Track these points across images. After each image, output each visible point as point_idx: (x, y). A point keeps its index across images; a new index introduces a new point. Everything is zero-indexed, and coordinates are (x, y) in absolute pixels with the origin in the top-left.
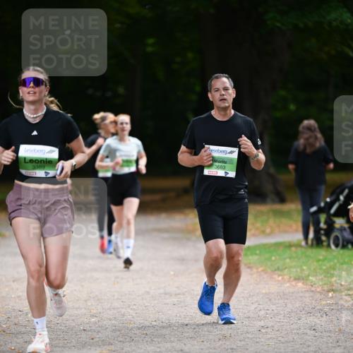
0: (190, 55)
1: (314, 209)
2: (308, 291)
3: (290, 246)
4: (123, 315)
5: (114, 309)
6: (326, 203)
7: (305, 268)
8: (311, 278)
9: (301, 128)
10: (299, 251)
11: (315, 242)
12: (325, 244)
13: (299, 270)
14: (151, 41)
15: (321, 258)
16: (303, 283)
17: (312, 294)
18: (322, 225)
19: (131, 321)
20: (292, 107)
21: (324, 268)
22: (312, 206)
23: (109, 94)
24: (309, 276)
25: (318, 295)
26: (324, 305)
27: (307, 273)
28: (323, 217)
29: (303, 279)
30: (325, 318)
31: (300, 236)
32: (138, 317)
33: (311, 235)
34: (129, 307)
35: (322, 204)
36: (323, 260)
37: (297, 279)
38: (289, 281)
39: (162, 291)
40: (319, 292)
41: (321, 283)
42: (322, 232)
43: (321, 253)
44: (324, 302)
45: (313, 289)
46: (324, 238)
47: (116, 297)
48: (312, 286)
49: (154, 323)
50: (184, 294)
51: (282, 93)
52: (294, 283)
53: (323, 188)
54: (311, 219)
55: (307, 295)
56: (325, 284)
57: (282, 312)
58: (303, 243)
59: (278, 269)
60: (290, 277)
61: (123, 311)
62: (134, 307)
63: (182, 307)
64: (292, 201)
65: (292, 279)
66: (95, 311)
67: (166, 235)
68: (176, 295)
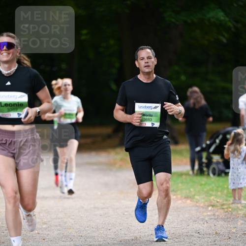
0: (112, 42)
1: (198, 149)
2: (193, 206)
3: (181, 174)
4: (66, 223)
5: (59, 218)
6: (207, 145)
7: (192, 190)
8: (196, 197)
9: (188, 93)
10: (188, 178)
11: (199, 172)
12: (206, 173)
13: (188, 191)
14: (84, 32)
15: (203, 183)
16: (191, 201)
17: (196, 208)
18: (204, 160)
19: (71, 227)
20: (183, 78)
21: (205, 190)
22: (197, 147)
23: (55, 69)
24: (194, 195)
25: (201, 209)
26: (206, 216)
27: (193, 193)
28: (204, 155)
29: (191, 198)
30: (206, 225)
31: (189, 168)
32: (76, 224)
33: (196, 167)
34: (69, 217)
35: (204, 146)
36: (205, 185)
37: (187, 198)
38: (181, 199)
39: (92, 206)
40: (202, 207)
41: (203, 200)
42: (204, 165)
43: (203, 179)
44: (205, 214)
45: (198, 204)
46: (205, 169)
47: (60, 210)
48: (197, 202)
49: (87, 229)
50: (108, 208)
51: (176, 68)
52: (184, 200)
53: (205, 134)
54: (196, 156)
55: (193, 208)
56: (206, 201)
57: (176, 221)
58: (191, 173)
59: (173, 191)
60: (182, 197)
61: (65, 220)
62: (73, 217)
63: (106, 217)
64: (183, 143)
65: (183, 198)
66: (45, 220)
67: (95, 167)
68: (102, 208)
